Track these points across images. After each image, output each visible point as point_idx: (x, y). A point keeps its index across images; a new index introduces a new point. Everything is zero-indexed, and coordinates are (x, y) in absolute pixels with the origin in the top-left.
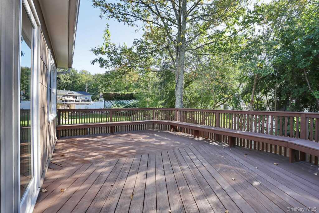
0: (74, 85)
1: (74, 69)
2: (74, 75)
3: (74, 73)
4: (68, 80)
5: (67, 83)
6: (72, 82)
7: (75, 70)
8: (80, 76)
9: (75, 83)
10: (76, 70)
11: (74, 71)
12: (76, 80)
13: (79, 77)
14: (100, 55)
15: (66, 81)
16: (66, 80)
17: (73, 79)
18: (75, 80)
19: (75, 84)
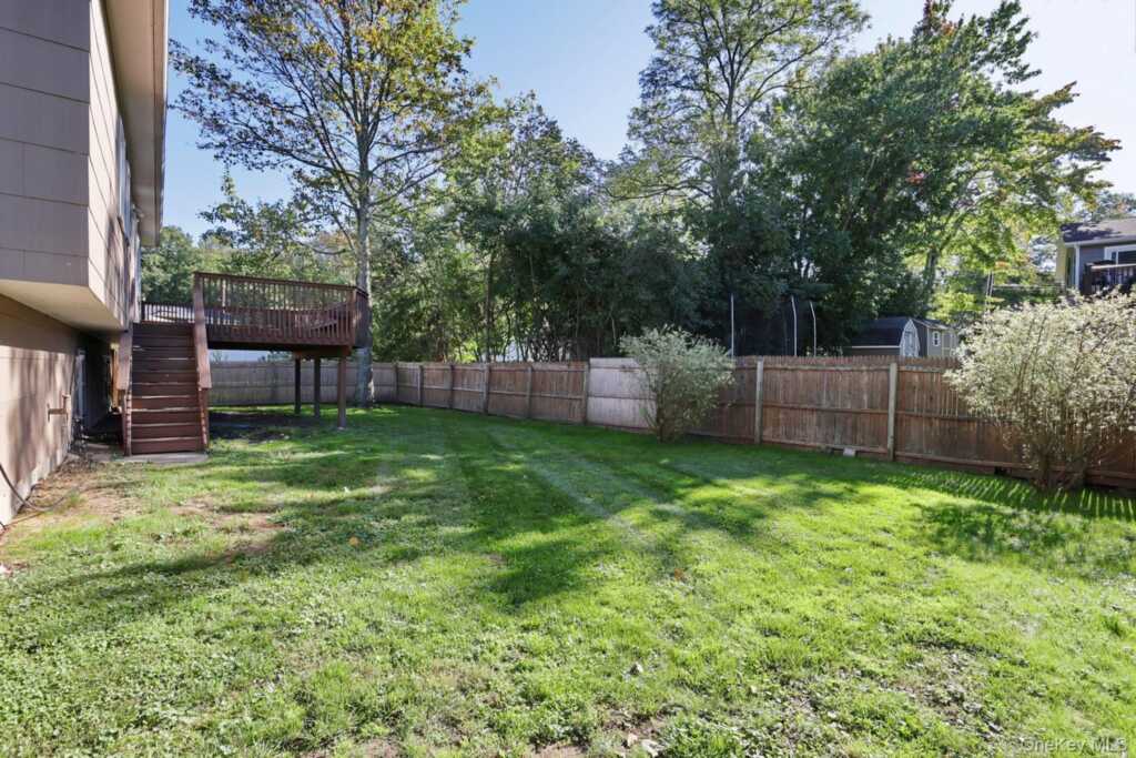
0: (180, 288)
1: (180, 229)
2: (179, 252)
3: (178, 245)
4: (154, 268)
5: (153, 279)
6: (172, 278)
7: (183, 235)
8: (201, 256)
9: (183, 281)
10: (185, 233)
11: (178, 238)
12: (186, 270)
13: (200, 261)
14: (218, 223)
15: (148, 273)
16: (150, 269)
17: (177, 267)
18: (182, 271)
19: (184, 285)
